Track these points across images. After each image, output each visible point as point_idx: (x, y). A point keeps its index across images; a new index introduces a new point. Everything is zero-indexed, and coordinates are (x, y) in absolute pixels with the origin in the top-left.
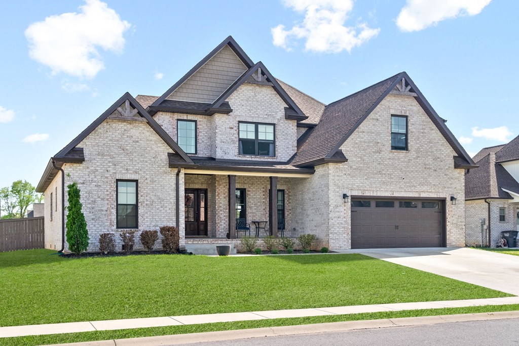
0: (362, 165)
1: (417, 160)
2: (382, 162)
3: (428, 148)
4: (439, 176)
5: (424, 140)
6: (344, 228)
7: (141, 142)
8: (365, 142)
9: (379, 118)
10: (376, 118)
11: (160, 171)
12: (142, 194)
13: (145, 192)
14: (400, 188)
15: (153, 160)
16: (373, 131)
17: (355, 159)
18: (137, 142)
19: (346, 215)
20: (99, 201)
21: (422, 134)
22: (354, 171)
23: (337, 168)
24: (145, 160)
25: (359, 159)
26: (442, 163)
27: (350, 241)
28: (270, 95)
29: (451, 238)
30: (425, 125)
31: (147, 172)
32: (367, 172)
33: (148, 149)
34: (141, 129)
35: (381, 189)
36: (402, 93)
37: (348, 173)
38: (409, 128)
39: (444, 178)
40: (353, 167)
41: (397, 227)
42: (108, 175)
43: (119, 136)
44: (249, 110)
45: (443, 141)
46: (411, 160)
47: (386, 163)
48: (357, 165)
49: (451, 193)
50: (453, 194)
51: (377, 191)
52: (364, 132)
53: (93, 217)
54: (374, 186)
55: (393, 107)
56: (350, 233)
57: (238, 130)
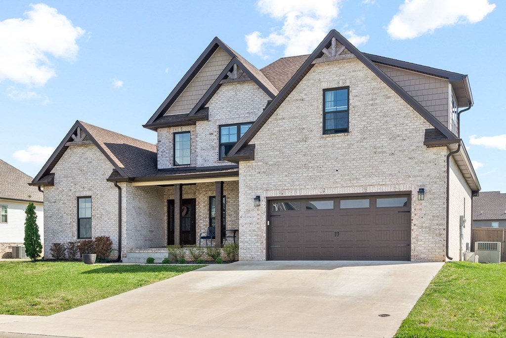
0: (280, 160)
1: (362, 144)
2: (308, 153)
3: (381, 124)
4: (399, 161)
5: (374, 115)
6: (257, 235)
7: (93, 162)
8: (285, 131)
9: (304, 97)
10: (300, 98)
11: (108, 186)
12: (94, 208)
13: (96, 206)
14: (335, 182)
15: (102, 177)
16: (297, 115)
17: (272, 153)
18: (91, 162)
19: (259, 221)
20: (65, 216)
21: (371, 107)
22: (271, 167)
23: (249, 166)
24: (97, 177)
25: (278, 153)
26: (405, 143)
27: (265, 251)
28: (252, 91)
29: (420, 248)
30: (375, 94)
31: (98, 189)
32: (289, 166)
33: (99, 167)
34: (93, 150)
35: (307, 187)
36: (332, 59)
37: (263, 170)
38: (351, 102)
39: (407, 163)
40: (269, 163)
41: (337, 234)
42: (71, 194)
43: (79, 159)
44: (229, 111)
45: (408, 111)
46: (353, 145)
47: (314, 152)
48: (275, 160)
49: (420, 184)
50: (424, 186)
51: (301, 189)
52: (284, 119)
53: (61, 230)
54: (297, 183)
55: (325, 80)
56: (265, 242)
57: (218, 135)
